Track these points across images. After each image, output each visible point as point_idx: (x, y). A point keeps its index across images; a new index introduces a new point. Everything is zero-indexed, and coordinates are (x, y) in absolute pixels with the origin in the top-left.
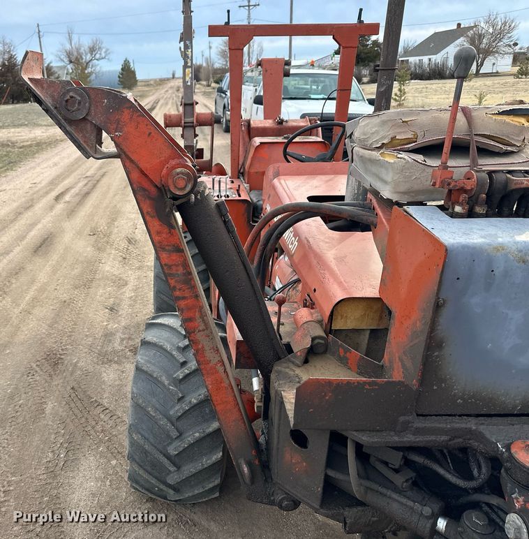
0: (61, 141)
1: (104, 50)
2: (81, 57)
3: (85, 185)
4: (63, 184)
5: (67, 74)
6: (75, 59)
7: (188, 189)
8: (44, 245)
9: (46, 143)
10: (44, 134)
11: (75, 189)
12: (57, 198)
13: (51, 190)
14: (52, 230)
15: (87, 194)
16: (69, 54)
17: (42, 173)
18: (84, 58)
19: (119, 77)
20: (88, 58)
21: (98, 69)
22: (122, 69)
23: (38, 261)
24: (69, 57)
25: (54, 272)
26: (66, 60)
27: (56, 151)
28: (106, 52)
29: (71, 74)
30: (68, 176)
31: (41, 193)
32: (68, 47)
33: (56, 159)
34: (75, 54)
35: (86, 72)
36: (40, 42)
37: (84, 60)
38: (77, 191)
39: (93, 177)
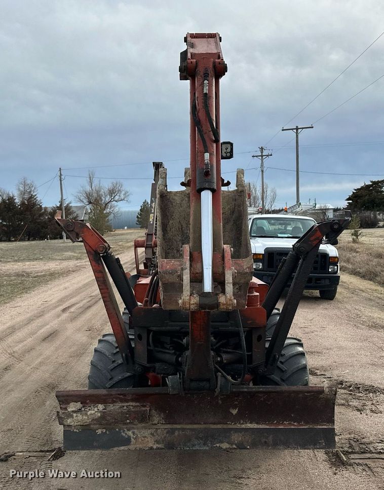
0: (73, 271)
1: (123, 192)
2: (101, 198)
3: (89, 302)
4: (70, 301)
5: (85, 214)
6: (95, 201)
7: (104, 251)
8: (50, 336)
9: (59, 273)
10: (58, 266)
11: (79, 304)
12: (64, 310)
13: (59, 306)
14: (58, 329)
15: (90, 307)
16: (88, 196)
17: (54, 295)
18: (103, 199)
19: (138, 217)
20: (107, 199)
21: (116, 209)
22: (141, 210)
23: (45, 344)
24: (88, 198)
25: (57, 349)
26: (86, 201)
27: (67, 279)
28: (125, 194)
29: (89, 213)
30: (75, 296)
31: (51, 307)
32: (88, 189)
33: (67, 285)
34: (95, 195)
35: (105, 212)
36: (61, 184)
37: (103, 201)
38: (81, 306)
39: (96, 296)
